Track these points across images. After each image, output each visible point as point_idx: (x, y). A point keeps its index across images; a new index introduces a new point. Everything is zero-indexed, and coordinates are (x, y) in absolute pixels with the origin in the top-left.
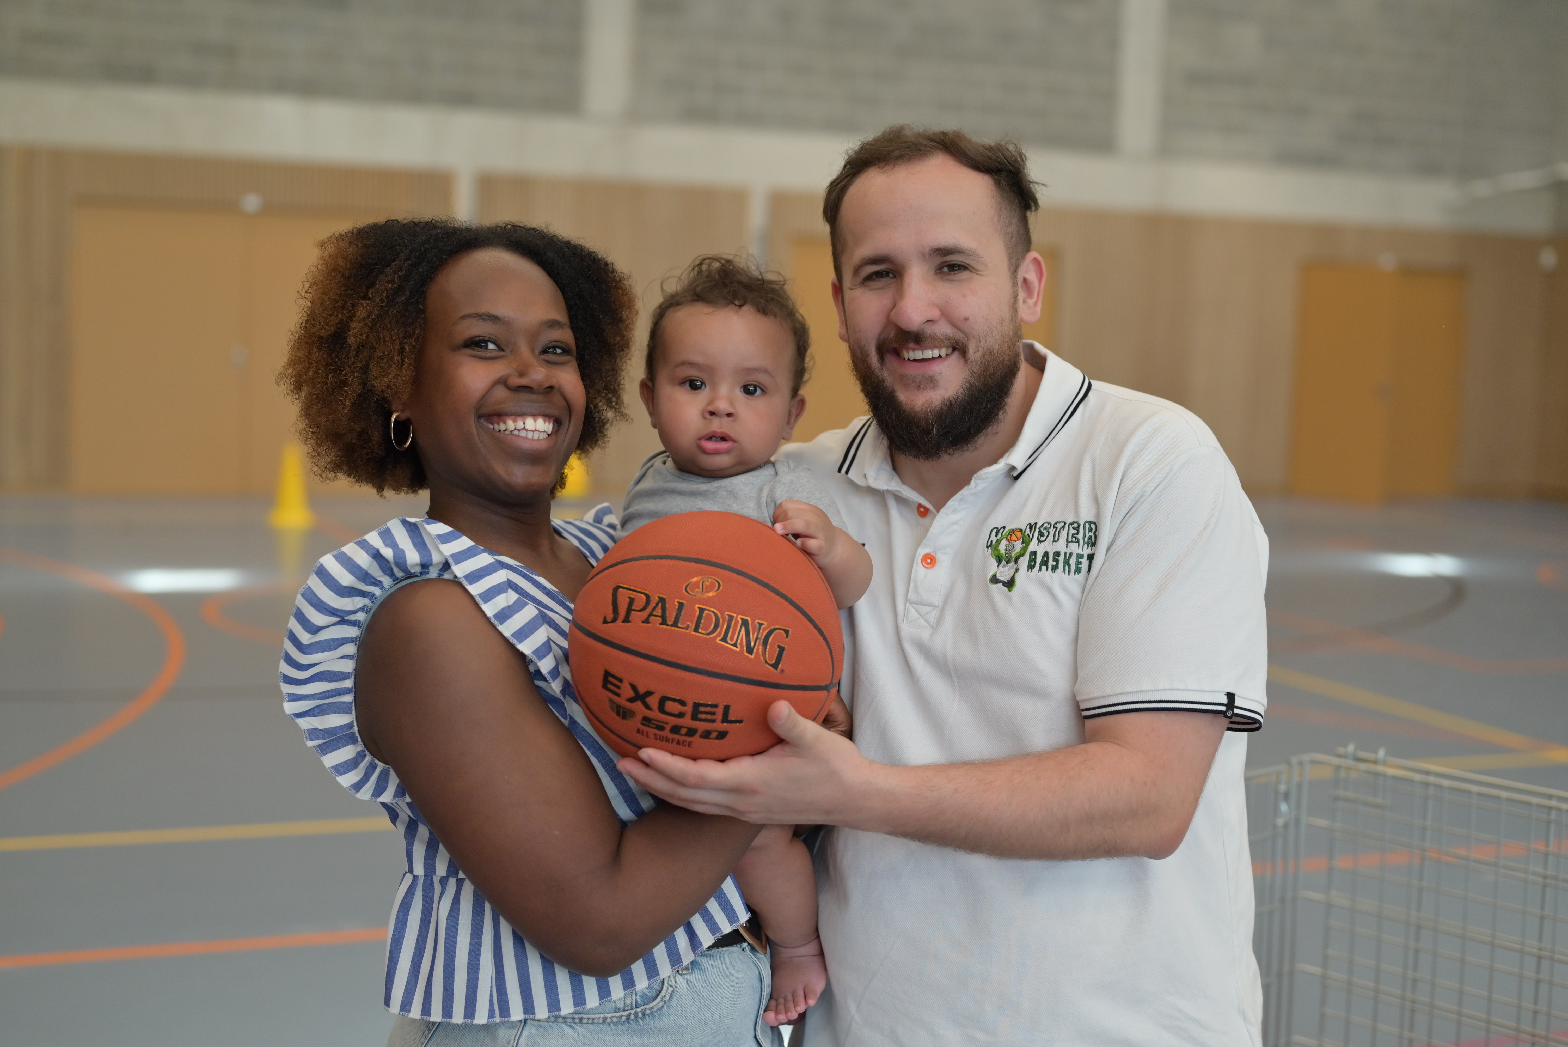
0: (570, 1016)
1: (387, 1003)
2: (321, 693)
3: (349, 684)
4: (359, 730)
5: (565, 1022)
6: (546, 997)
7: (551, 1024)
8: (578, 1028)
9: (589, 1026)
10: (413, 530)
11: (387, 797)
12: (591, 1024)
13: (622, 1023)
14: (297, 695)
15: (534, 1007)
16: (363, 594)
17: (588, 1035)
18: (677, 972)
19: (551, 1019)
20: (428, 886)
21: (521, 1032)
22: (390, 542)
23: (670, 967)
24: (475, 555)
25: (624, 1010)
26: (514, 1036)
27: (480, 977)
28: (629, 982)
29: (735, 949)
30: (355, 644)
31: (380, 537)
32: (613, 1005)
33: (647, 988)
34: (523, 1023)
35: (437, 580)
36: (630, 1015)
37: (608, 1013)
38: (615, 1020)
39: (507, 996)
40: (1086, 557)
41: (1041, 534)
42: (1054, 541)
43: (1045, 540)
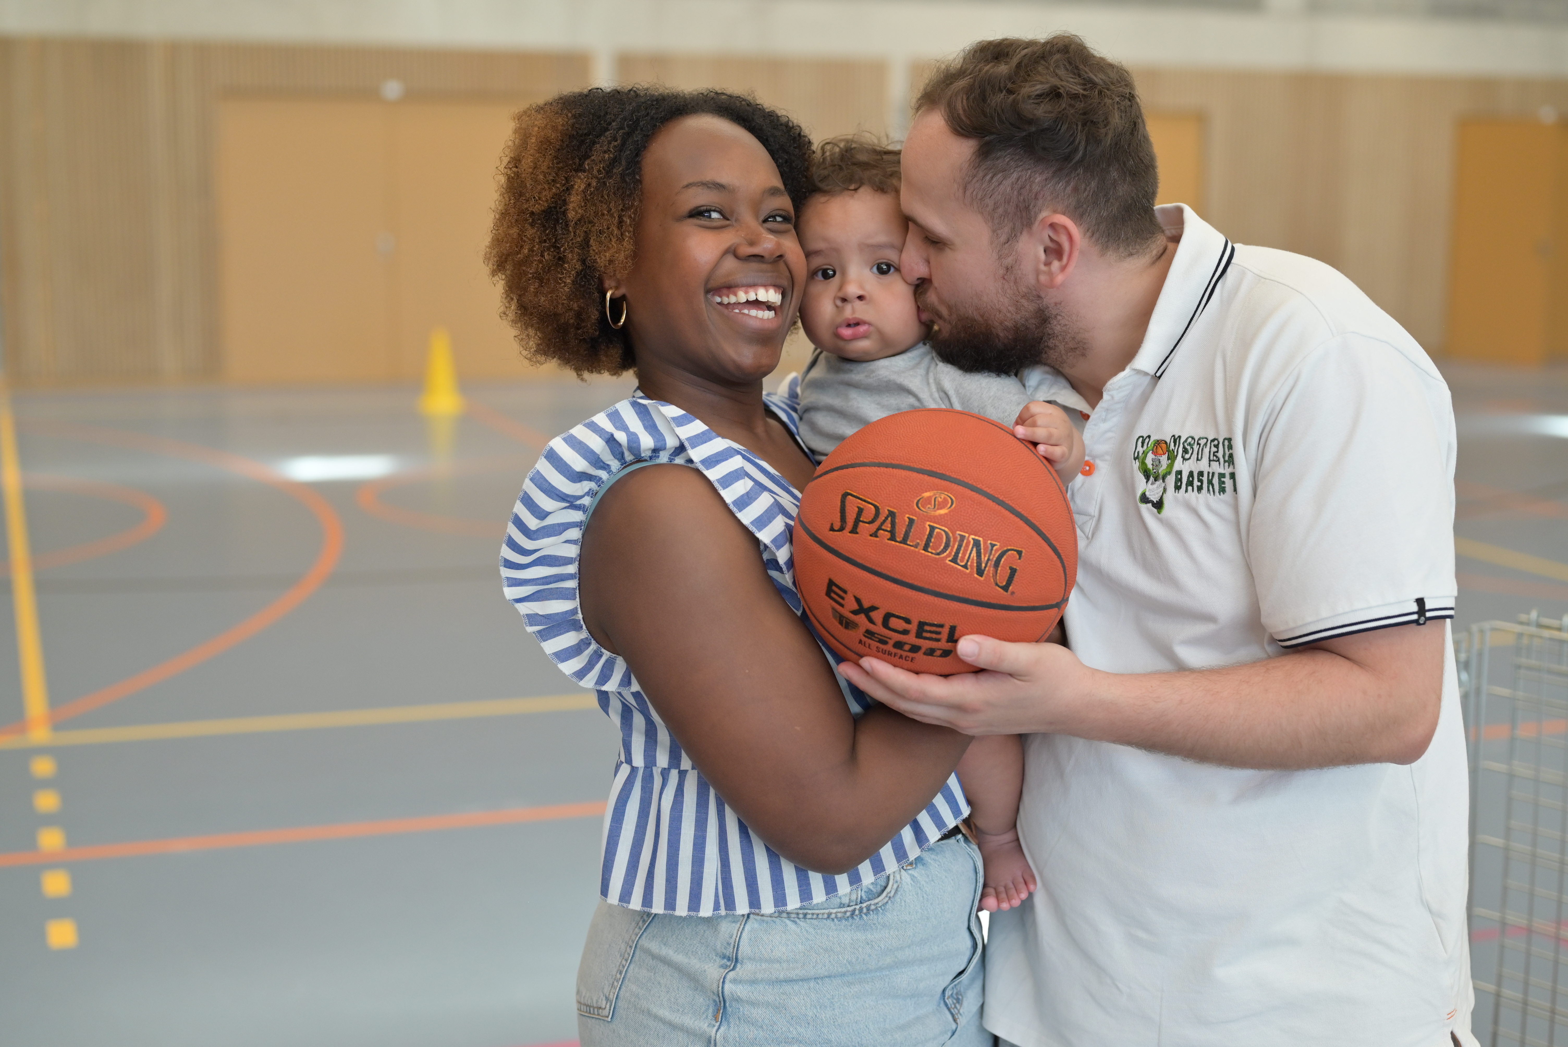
0: (794, 911)
1: (605, 891)
2: (543, 578)
3: (572, 569)
4: (583, 618)
5: (789, 918)
6: (773, 892)
7: (774, 919)
8: (802, 923)
9: (813, 921)
10: (644, 413)
11: (610, 685)
12: (815, 919)
13: (846, 918)
14: (517, 579)
15: (759, 901)
16: (592, 479)
17: (811, 930)
18: (903, 867)
19: (777, 914)
20: (648, 779)
21: (744, 925)
22: (621, 425)
23: (896, 862)
24: (710, 439)
25: (849, 906)
26: (737, 928)
27: (705, 870)
28: (855, 880)
29: (952, 841)
30: (581, 530)
31: (610, 419)
32: (839, 900)
33: (872, 883)
34: (746, 917)
35: (670, 465)
36: (854, 910)
37: (833, 909)
38: (839, 915)
39: (733, 890)
40: (1228, 476)
41: (1185, 451)
42: (1198, 459)
43: (1190, 458)
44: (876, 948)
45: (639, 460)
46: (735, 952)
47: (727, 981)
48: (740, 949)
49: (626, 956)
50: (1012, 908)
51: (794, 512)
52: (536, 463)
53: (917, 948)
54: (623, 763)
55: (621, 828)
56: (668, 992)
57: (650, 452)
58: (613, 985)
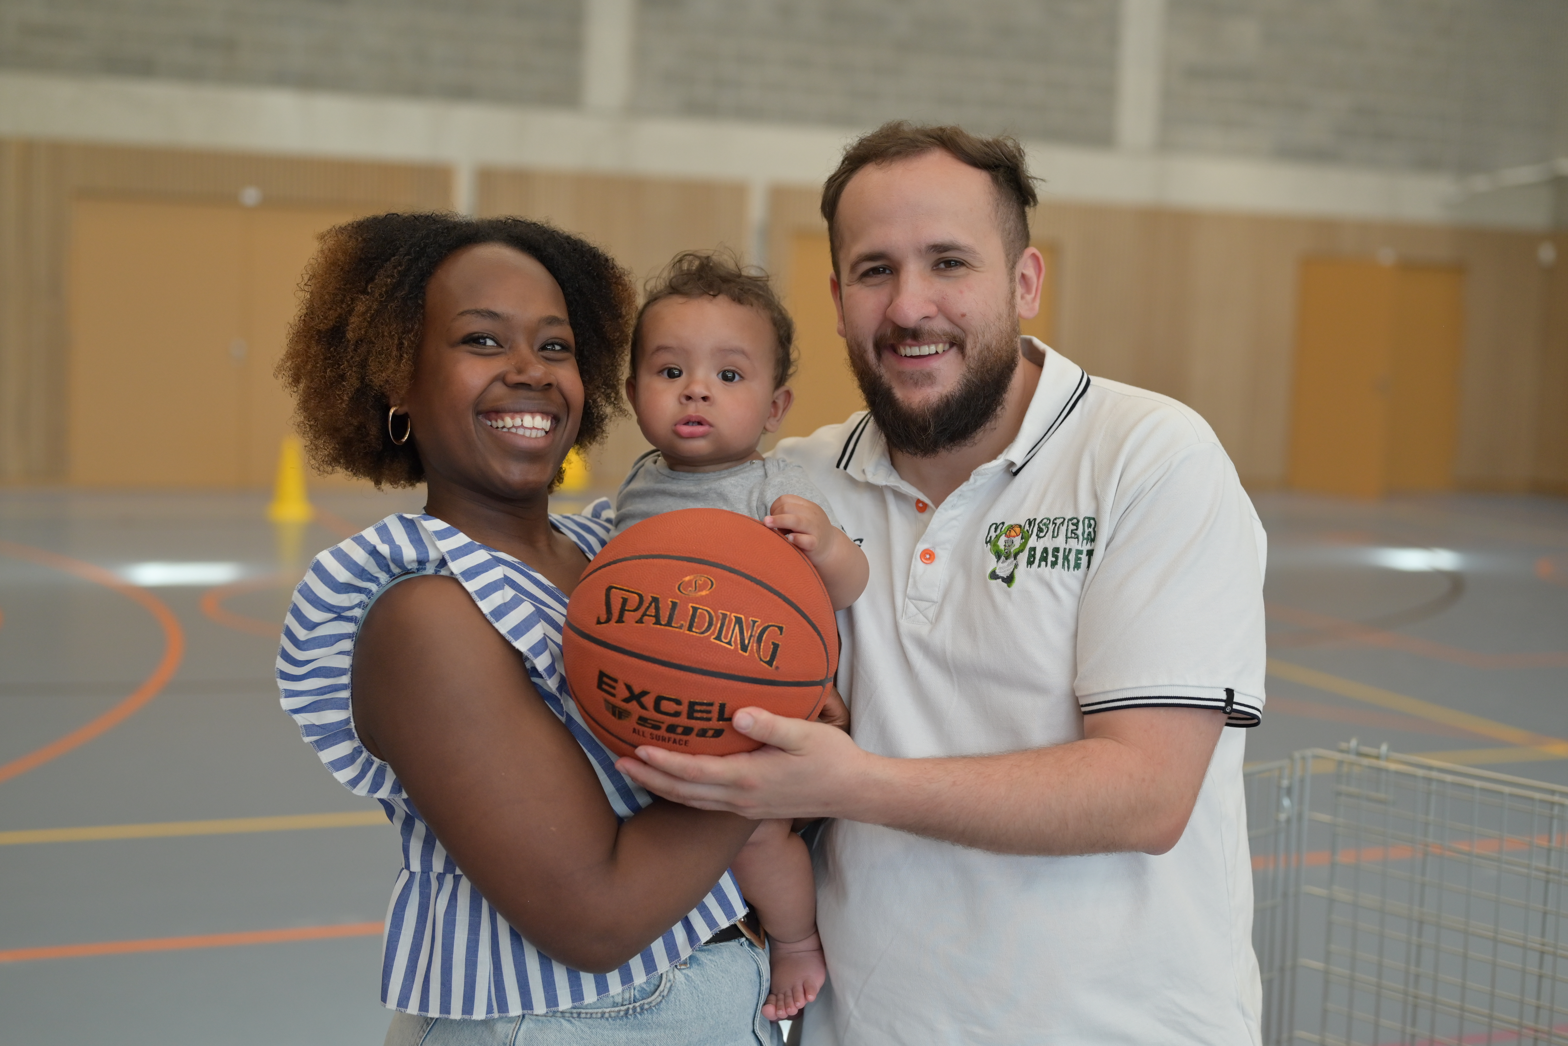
0: (568, 1011)
1: (384, 998)
2: (317, 690)
3: (345, 680)
4: (355, 726)
5: (563, 1017)
6: (544, 993)
7: (549, 1019)
8: (577, 1022)
9: (587, 1021)
10: (410, 526)
11: (383, 793)
12: (589, 1018)
13: (620, 1018)
14: (293, 691)
15: (531, 1002)
16: (359, 590)
17: (586, 1030)
18: (675, 967)
20: (425, 883)
21: (519, 1027)
22: (386, 538)
23: (668, 961)
24: (474, 551)
25: (622, 1005)
26: (512, 1030)
27: (478, 973)
28: (627, 977)
29: (733, 943)
30: (352, 640)
31: (377, 534)
32: (611, 1000)
33: (645, 982)
34: (520, 1018)
35: (434, 577)
36: (628, 1009)
37: (606, 1008)
38: (613, 1014)
39: (505, 992)
40: (1085, 553)
41: (1040, 530)
42: (1053, 537)
43: (1045, 536)
45: (409, 572)
54: (403, 868)
55: (400, 933)
57: (414, 565)
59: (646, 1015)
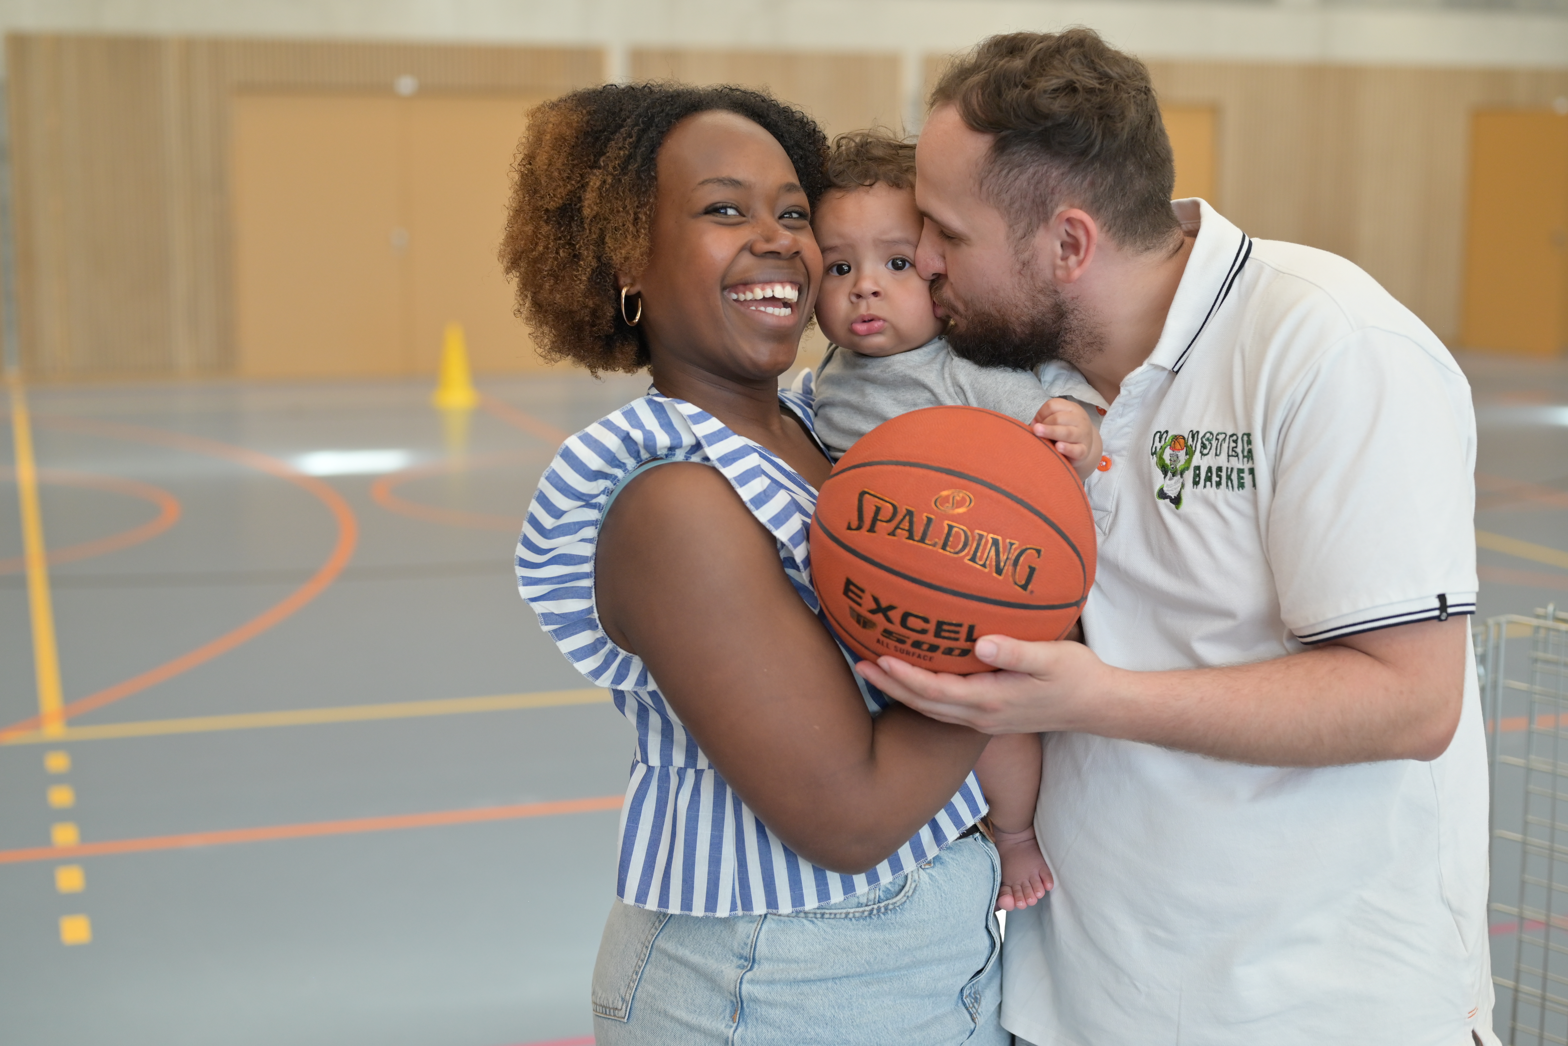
0: (812, 911)
1: (621, 892)
2: (559, 577)
3: (588, 568)
4: (599, 617)
5: (806, 917)
6: (790, 892)
7: (791, 918)
8: (819, 923)
9: (830, 921)
10: (660, 410)
11: (626, 685)
12: (832, 919)
13: (864, 918)
14: (532, 578)
15: (777, 901)
16: (606, 477)
17: (829, 930)
18: (921, 867)
19: (794, 914)
20: (664, 778)
21: (762, 925)
22: (636, 423)
23: (914, 861)
24: (727, 437)
25: (867, 905)
26: (754, 928)
27: (722, 870)
28: (873, 879)
29: (970, 839)
30: (596, 528)
31: (626, 417)
32: (856, 900)
33: (891, 883)
34: (763, 917)
35: (686, 464)
36: (872, 910)
37: (851, 908)
38: (857, 915)
39: (750, 890)
40: (1247, 471)
41: (1204, 446)
42: (1216, 455)
43: (1208, 454)
44: (894, 947)
45: (655, 458)
46: (752, 953)
47: (744, 981)
48: (757, 949)
49: (642, 956)
50: (1028, 906)
51: (811, 509)
52: (551, 461)
53: (936, 947)
54: (639, 762)
55: (637, 827)
56: (685, 993)
57: (666, 450)
58: (629, 986)
59: (890, 915)
